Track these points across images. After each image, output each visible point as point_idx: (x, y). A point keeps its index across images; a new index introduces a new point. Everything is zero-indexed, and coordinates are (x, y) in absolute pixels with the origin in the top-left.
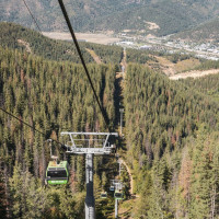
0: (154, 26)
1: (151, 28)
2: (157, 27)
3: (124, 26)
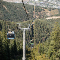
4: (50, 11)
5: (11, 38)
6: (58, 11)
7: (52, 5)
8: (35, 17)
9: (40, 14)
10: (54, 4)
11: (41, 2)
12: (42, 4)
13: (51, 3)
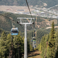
0: (45, 5)
1: (44, 5)
2: (46, 5)
3: (36, 4)
4: (50, 21)
5: (15, 34)
6: (56, 20)
7: (52, 15)
8: (37, 27)
9: (41, 24)
10: (54, 14)
11: (42, 12)
12: (43, 14)
13: (51, 13)
